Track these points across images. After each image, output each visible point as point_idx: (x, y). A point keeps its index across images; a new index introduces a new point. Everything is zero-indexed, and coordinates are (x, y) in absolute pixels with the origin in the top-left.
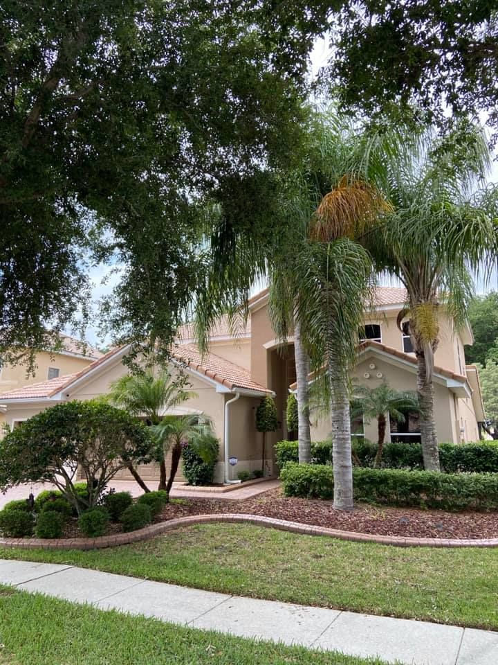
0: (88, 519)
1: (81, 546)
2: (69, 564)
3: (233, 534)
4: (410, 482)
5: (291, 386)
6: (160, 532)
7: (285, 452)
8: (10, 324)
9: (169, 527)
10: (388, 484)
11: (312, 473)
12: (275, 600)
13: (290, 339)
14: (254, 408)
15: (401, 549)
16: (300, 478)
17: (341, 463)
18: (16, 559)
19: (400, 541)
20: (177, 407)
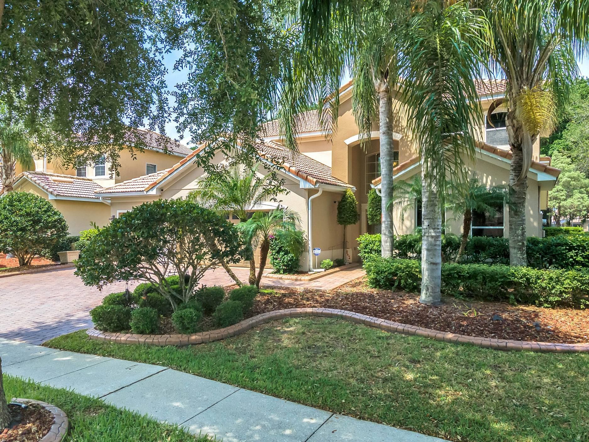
0: (181, 317)
1: (176, 342)
2: (163, 365)
3: (325, 332)
4: (501, 278)
5: (373, 182)
6: (252, 327)
7: (367, 245)
8: (87, 119)
9: (260, 321)
10: (477, 279)
11: (397, 267)
12: (381, 423)
13: (374, 134)
14: (335, 202)
15: (505, 354)
16: (386, 271)
17: (430, 260)
18: (113, 356)
19: (501, 344)
20: (264, 202)
